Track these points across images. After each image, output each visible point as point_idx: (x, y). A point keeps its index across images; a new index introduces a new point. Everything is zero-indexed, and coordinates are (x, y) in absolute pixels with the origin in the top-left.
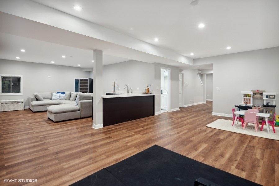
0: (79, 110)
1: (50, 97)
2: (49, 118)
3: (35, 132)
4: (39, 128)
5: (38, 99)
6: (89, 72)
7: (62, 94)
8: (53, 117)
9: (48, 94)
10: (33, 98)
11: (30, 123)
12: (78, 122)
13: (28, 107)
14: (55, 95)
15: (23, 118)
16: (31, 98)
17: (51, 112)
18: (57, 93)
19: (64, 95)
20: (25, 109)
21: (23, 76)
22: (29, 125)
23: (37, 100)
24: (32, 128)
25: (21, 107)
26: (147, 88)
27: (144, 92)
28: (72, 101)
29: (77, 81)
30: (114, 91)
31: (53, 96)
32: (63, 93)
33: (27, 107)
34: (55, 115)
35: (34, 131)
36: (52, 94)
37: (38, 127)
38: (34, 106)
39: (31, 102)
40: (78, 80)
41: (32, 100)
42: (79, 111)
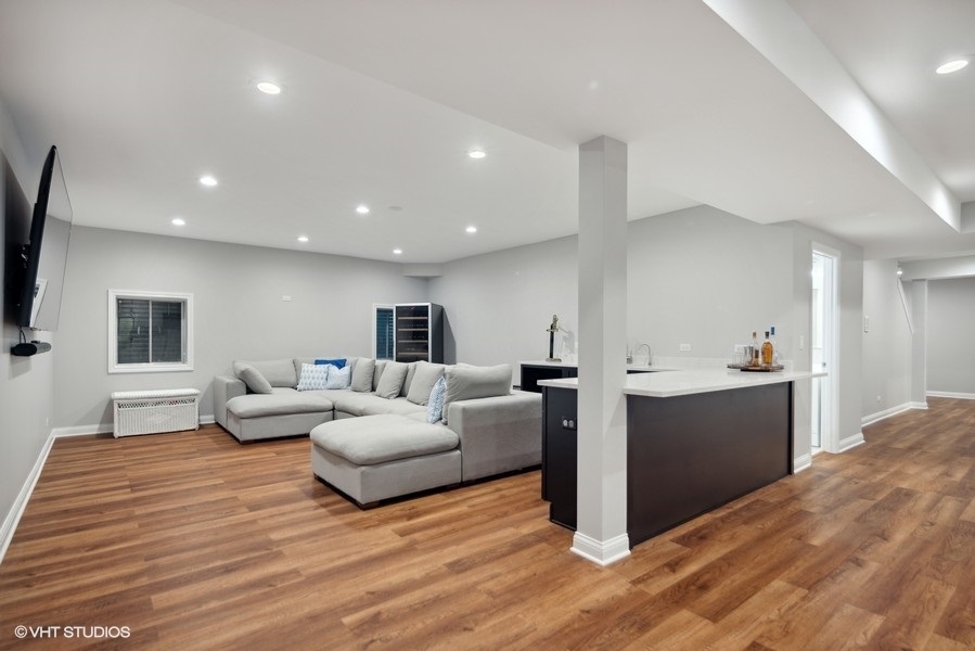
0: (458, 447)
1: (292, 379)
2: (319, 479)
3: (296, 572)
4: (305, 545)
5: (253, 388)
6: (427, 279)
7: (335, 368)
8: (350, 481)
9: (283, 369)
10: (233, 385)
11: (252, 508)
12: (463, 508)
13: (213, 417)
14: (311, 373)
15: (210, 472)
16: (227, 384)
17: (337, 457)
18: (317, 362)
19: (346, 370)
20: (201, 427)
21: (192, 295)
22: (253, 522)
23: (250, 391)
24: (271, 542)
25: (187, 419)
26: (759, 344)
27: (743, 360)
28: (388, 398)
29: (383, 315)
30: (551, 356)
31: (303, 374)
32: (340, 364)
33: (208, 419)
34: (362, 473)
35: (294, 565)
36: (296, 366)
37: (301, 538)
38: (241, 417)
39: (229, 397)
40: (391, 311)
41: (231, 392)
42: (458, 452)
